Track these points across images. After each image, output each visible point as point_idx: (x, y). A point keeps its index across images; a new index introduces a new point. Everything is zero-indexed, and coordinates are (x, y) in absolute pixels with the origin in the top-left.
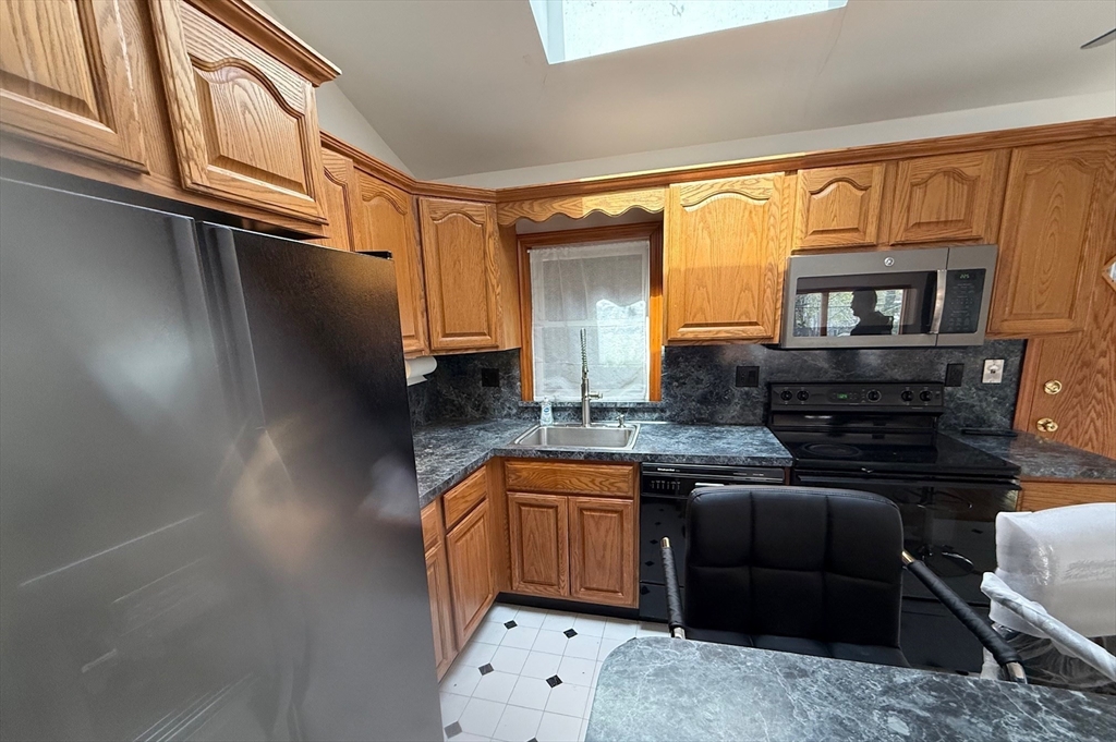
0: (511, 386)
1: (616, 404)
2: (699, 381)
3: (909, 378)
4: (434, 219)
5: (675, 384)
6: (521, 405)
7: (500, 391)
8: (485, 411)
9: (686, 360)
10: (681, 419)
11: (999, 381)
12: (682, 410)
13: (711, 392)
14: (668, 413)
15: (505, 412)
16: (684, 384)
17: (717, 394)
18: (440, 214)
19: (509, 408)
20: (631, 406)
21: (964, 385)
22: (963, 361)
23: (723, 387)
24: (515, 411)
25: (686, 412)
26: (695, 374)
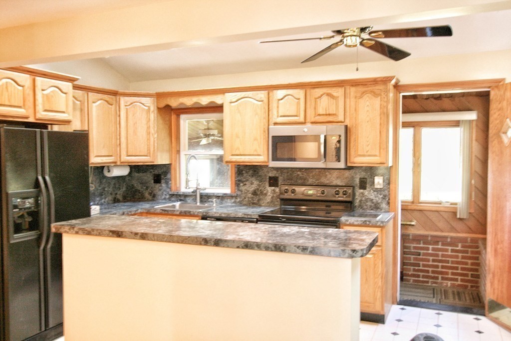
0: (167, 183)
1: (214, 194)
2: (252, 184)
3: (344, 185)
4: (126, 106)
5: (242, 184)
6: (170, 193)
7: (161, 186)
8: (154, 196)
9: (247, 172)
10: (245, 203)
11: (382, 187)
12: (245, 198)
13: (258, 189)
14: (238, 200)
15: (163, 197)
16: (245, 184)
17: (261, 190)
18: (129, 104)
19: (166, 195)
20: (221, 195)
21: (368, 189)
22: (366, 177)
23: (263, 187)
24: (168, 197)
25: (247, 199)
26: (251, 179)
